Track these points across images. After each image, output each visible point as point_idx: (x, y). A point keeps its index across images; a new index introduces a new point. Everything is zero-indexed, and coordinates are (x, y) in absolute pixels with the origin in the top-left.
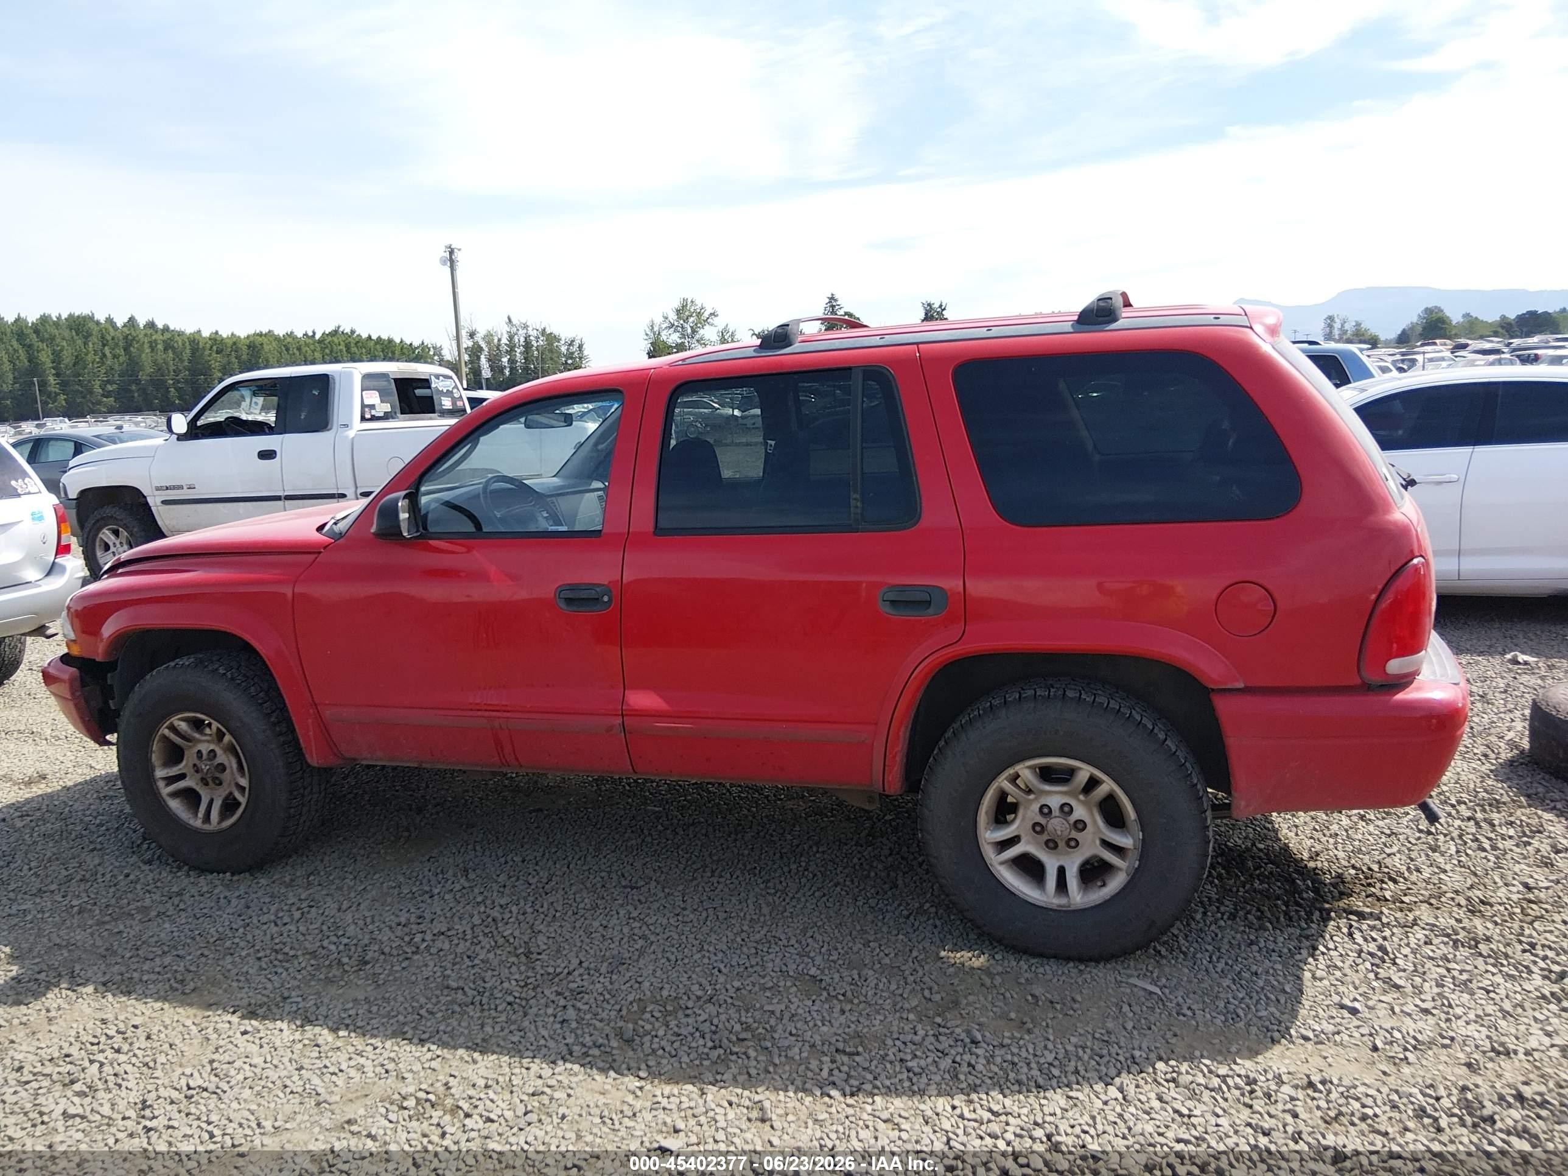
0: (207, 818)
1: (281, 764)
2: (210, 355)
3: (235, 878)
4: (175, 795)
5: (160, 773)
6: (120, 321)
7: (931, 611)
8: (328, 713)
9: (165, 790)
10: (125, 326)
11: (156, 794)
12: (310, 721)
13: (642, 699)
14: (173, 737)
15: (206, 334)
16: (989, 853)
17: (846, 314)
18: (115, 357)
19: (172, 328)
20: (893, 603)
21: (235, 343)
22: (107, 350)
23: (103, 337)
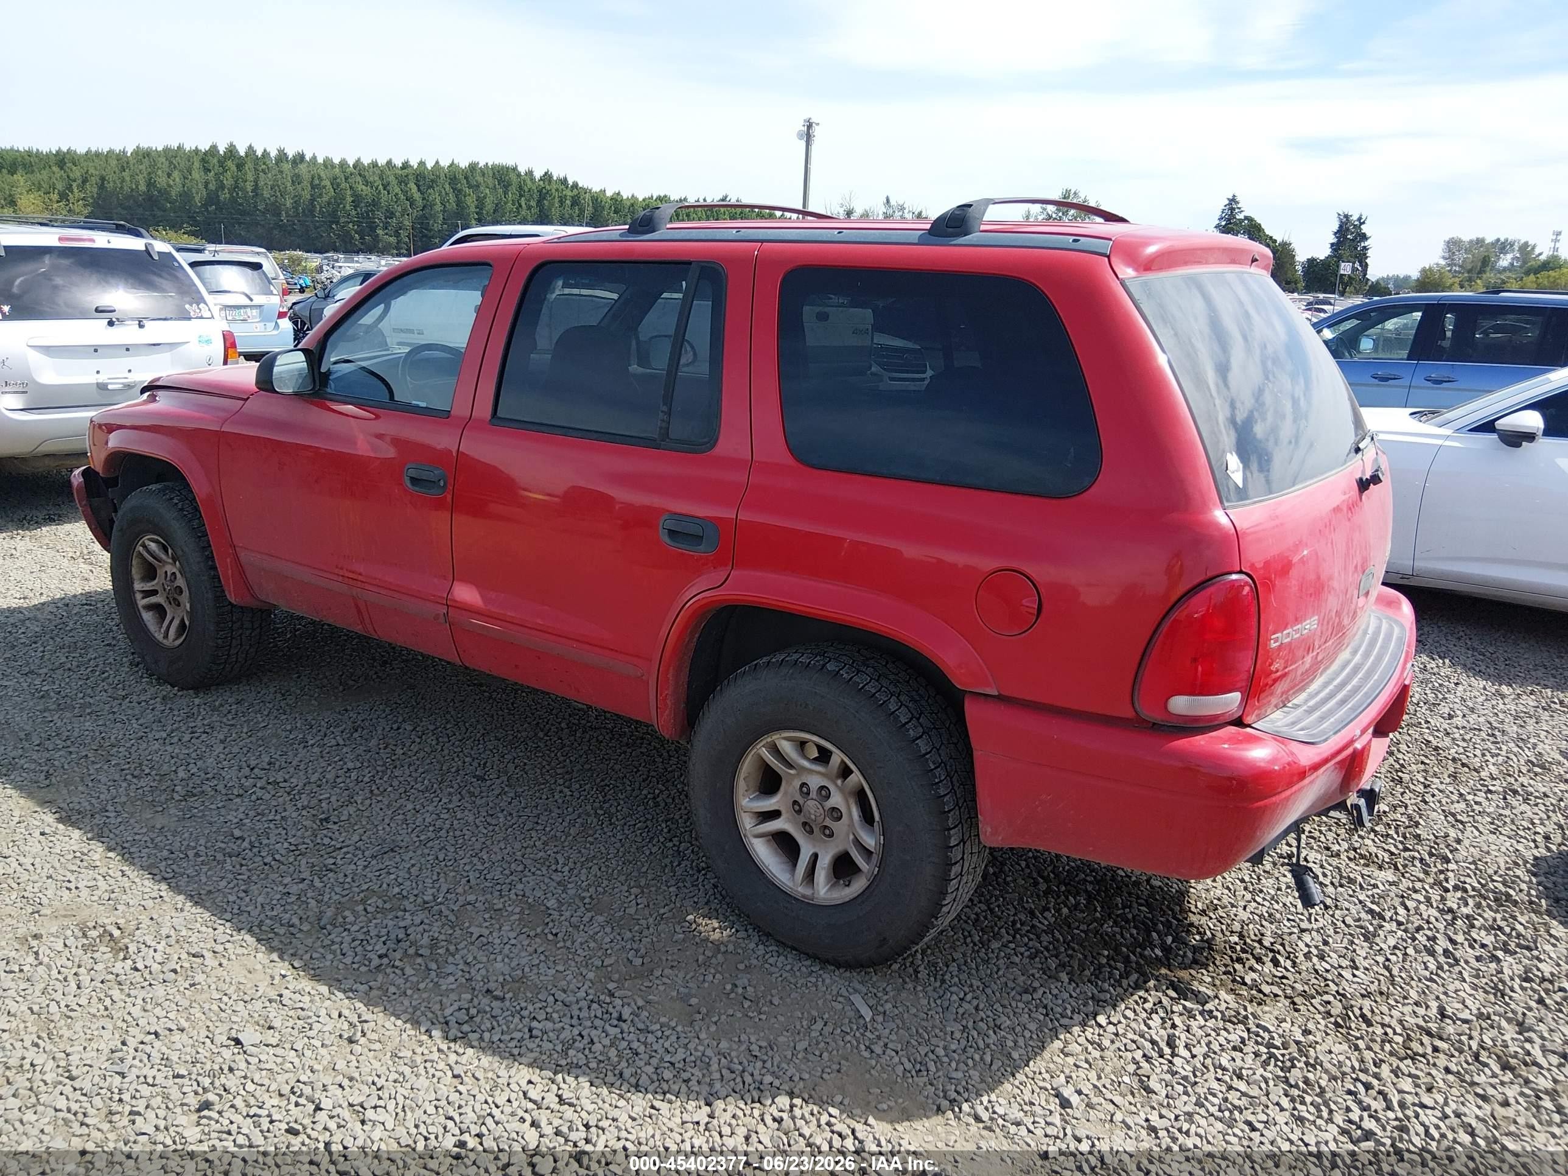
0: (166, 636)
1: (210, 596)
2: (608, 214)
3: (180, 693)
4: (149, 607)
5: (138, 586)
6: (538, 174)
7: (702, 548)
8: (243, 555)
9: (142, 602)
10: (541, 179)
11: (133, 604)
12: (228, 560)
13: (466, 594)
14: (145, 554)
15: (609, 194)
16: (747, 823)
17: (1246, 218)
18: (529, 208)
19: (580, 185)
20: (672, 533)
21: (632, 205)
22: (523, 202)
23: (520, 187)
